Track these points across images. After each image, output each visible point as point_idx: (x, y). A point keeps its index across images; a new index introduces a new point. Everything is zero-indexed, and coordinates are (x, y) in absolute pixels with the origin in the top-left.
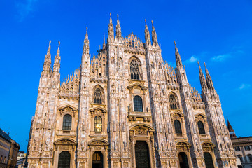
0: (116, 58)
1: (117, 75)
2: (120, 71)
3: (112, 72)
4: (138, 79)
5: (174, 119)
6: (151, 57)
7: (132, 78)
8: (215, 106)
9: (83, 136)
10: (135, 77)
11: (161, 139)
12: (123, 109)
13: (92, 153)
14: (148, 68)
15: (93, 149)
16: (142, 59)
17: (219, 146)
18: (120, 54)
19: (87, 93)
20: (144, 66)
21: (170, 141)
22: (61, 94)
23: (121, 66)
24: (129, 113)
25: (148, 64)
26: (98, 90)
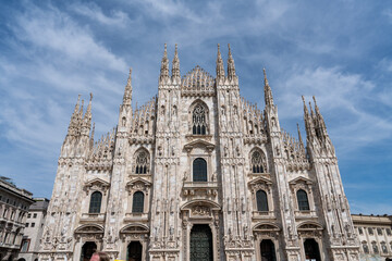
0: (167, 108)
1: (168, 130)
2: (172, 124)
3: (160, 129)
4: (204, 133)
5: (256, 189)
6: (222, 99)
7: (194, 132)
8: (327, 164)
9: (113, 221)
10: (198, 131)
11: (229, 221)
13: (126, 244)
14: (216, 116)
15: (128, 239)
16: (209, 103)
18: (175, 99)
19: (122, 160)
20: (212, 113)
21: (243, 224)
23: (174, 118)
24: (183, 184)
25: (216, 110)
26: (142, 155)
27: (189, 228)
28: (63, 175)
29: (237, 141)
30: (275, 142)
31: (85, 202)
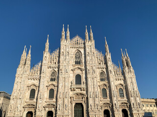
1: (65, 62)
2: (67, 60)
3: (61, 62)
4: (80, 64)
5: (102, 88)
6: (88, 49)
7: (76, 63)
9: (41, 102)
10: (78, 63)
11: (91, 102)
12: (67, 84)
13: (46, 112)
14: (85, 57)
15: (47, 109)
16: (82, 51)
17: (132, 105)
18: (68, 49)
19: (44, 75)
20: (83, 56)
21: (97, 102)
22: (30, 77)
23: (67, 57)
24: (71, 86)
25: (85, 54)
26: (53, 73)
27: (74, 105)
28: (18, 82)
29: (94, 67)
30: (110, 68)
31: (28, 94)
